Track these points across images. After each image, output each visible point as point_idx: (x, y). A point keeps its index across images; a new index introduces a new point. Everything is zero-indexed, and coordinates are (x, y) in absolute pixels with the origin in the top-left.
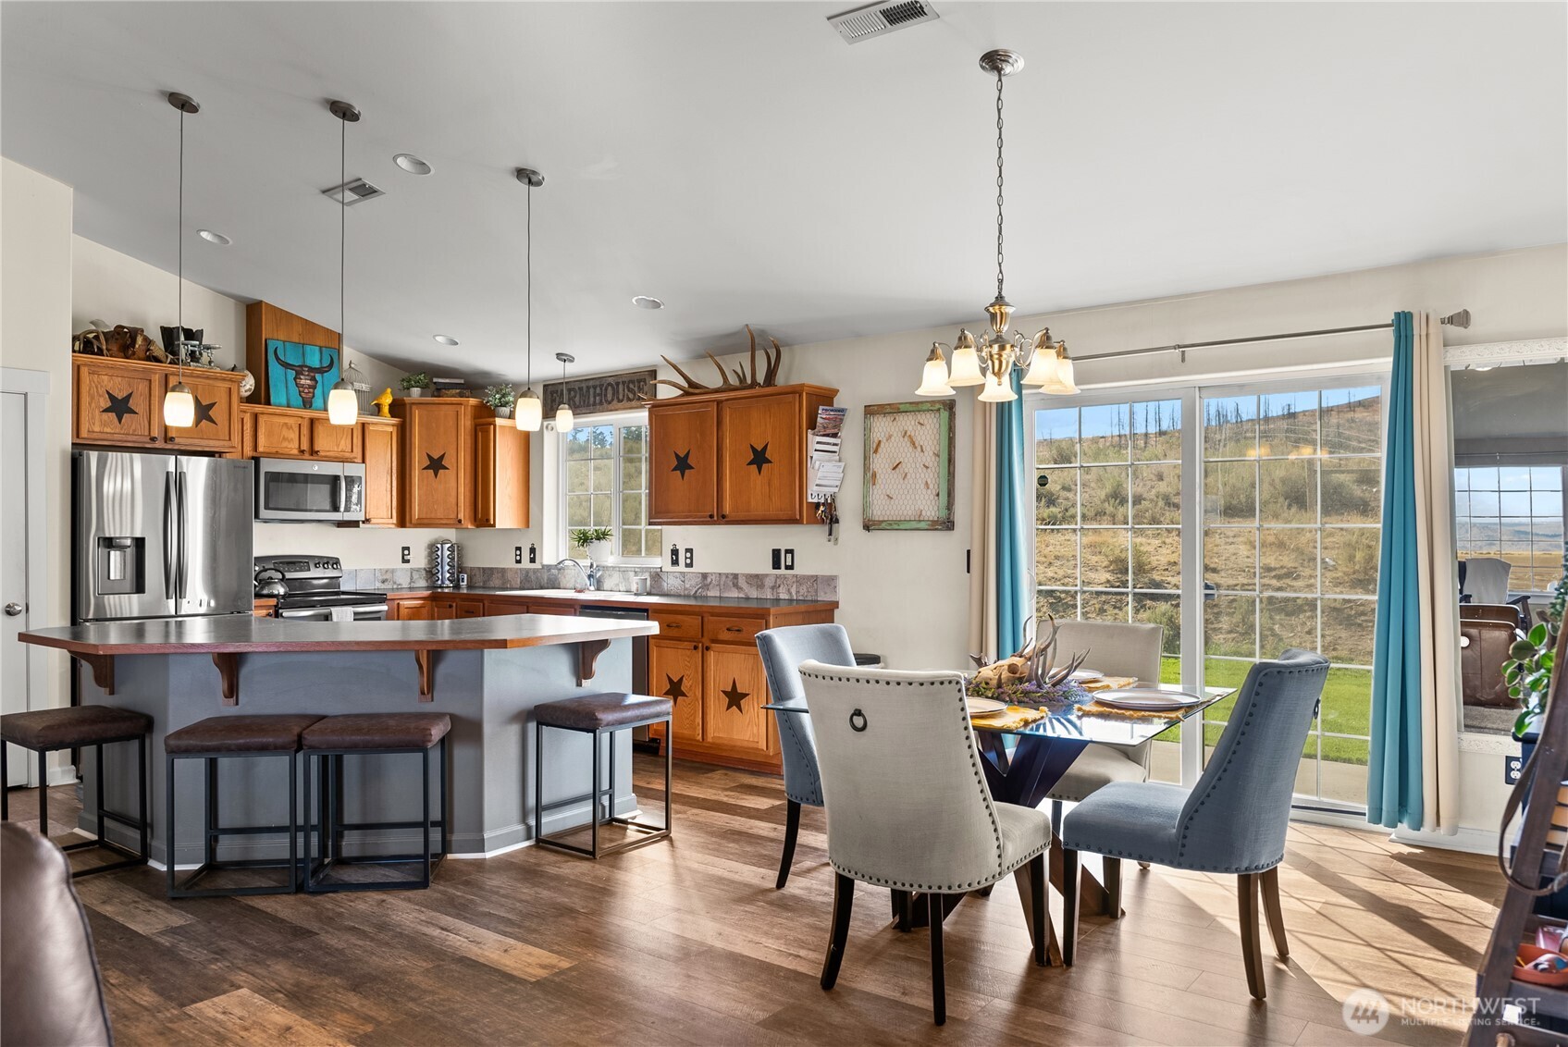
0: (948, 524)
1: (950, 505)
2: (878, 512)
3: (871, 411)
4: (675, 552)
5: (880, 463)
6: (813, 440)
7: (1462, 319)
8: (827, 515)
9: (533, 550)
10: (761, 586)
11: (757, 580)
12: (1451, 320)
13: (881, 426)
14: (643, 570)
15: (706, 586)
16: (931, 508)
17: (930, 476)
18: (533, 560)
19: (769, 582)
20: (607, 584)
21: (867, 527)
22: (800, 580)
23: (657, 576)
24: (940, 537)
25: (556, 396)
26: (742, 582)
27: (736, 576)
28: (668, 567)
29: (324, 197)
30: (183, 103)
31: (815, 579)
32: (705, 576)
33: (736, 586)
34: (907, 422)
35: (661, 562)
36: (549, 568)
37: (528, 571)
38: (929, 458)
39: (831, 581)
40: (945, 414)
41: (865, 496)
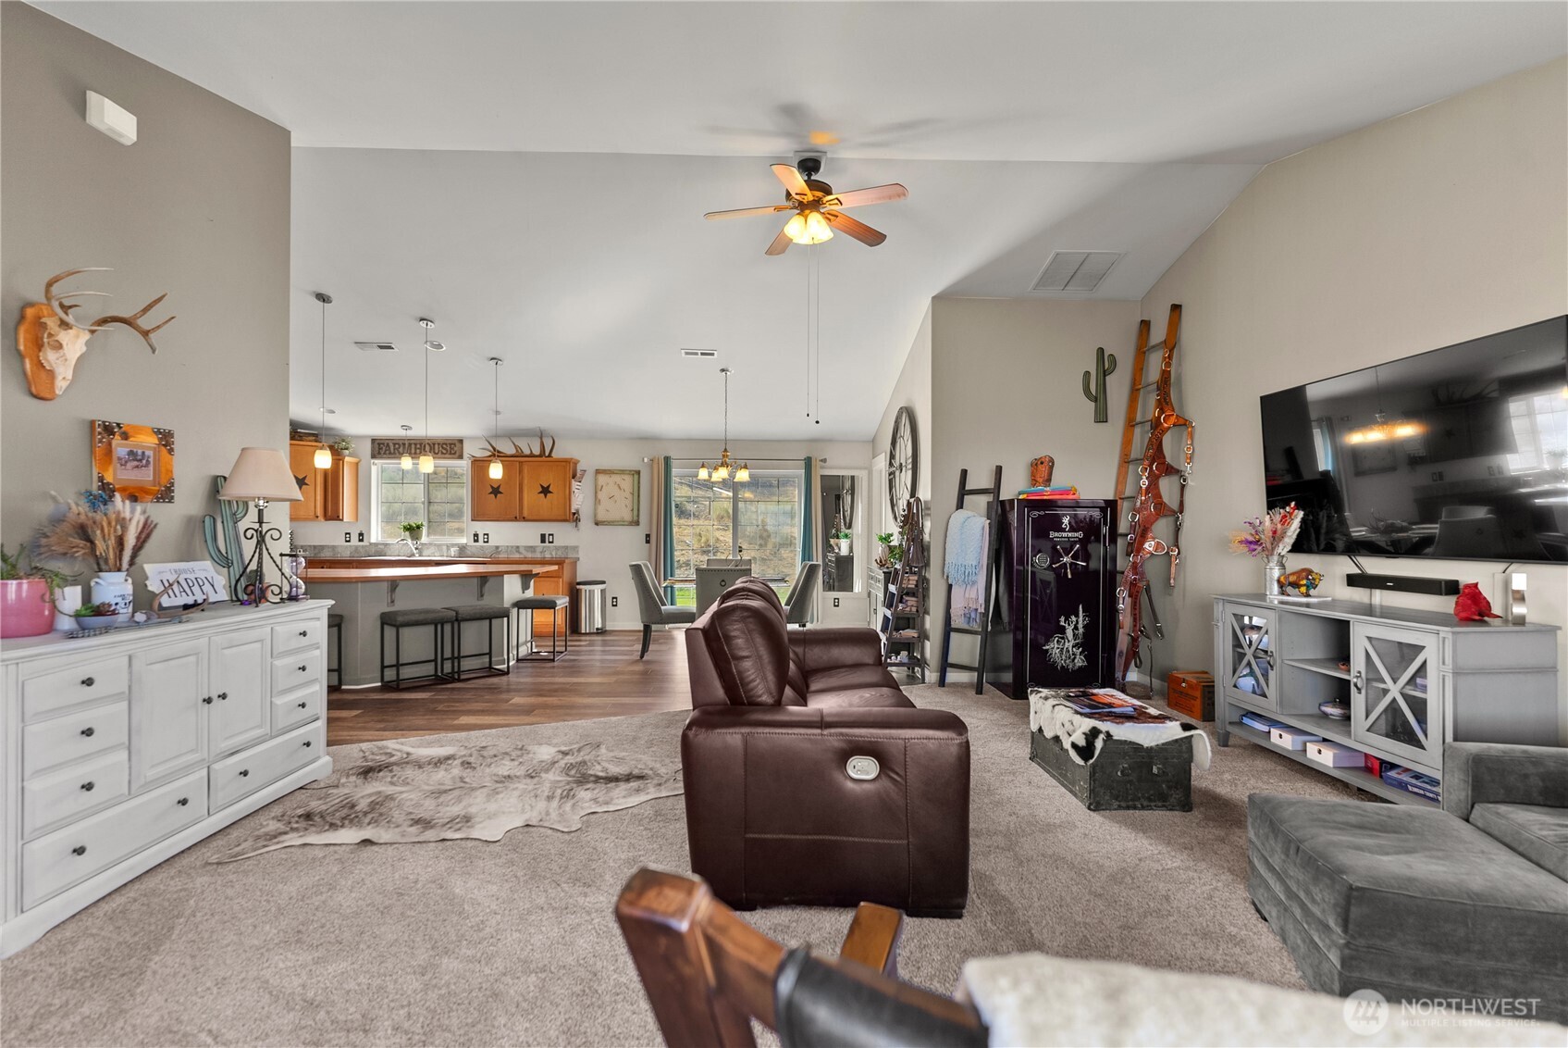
0: (637, 523)
1: (638, 516)
2: (601, 517)
3: (598, 472)
4: (476, 535)
5: (600, 495)
6: (575, 484)
7: (824, 461)
8: (574, 518)
9: (361, 534)
10: (535, 551)
11: (532, 549)
12: (822, 461)
13: (602, 479)
14: (453, 545)
15: (499, 553)
16: (627, 516)
17: (628, 502)
18: (361, 540)
19: (539, 550)
20: (425, 553)
21: (597, 524)
22: (557, 548)
23: (462, 548)
24: (633, 529)
25: (383, 448)
26: (522, 550)
27: (518, 547)
28: (471, 543)
29: (356, 349)
30: (323, 298)
31: (566, 547)
32: (497, 547)
33: (518, 552)
34: (617, 478)
35: (464, 540)
36: (376, 544)
37: (357, 547)
38: (627, 494)
39: (575, 548)
40: (636, 476)
41: (595, 509)
